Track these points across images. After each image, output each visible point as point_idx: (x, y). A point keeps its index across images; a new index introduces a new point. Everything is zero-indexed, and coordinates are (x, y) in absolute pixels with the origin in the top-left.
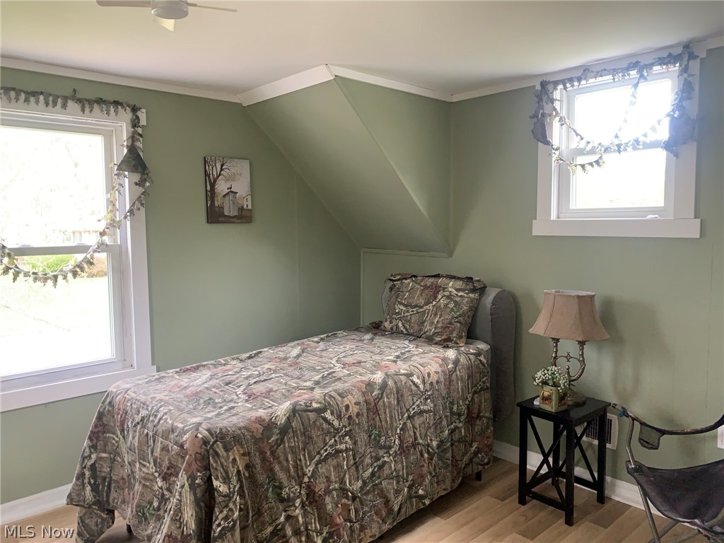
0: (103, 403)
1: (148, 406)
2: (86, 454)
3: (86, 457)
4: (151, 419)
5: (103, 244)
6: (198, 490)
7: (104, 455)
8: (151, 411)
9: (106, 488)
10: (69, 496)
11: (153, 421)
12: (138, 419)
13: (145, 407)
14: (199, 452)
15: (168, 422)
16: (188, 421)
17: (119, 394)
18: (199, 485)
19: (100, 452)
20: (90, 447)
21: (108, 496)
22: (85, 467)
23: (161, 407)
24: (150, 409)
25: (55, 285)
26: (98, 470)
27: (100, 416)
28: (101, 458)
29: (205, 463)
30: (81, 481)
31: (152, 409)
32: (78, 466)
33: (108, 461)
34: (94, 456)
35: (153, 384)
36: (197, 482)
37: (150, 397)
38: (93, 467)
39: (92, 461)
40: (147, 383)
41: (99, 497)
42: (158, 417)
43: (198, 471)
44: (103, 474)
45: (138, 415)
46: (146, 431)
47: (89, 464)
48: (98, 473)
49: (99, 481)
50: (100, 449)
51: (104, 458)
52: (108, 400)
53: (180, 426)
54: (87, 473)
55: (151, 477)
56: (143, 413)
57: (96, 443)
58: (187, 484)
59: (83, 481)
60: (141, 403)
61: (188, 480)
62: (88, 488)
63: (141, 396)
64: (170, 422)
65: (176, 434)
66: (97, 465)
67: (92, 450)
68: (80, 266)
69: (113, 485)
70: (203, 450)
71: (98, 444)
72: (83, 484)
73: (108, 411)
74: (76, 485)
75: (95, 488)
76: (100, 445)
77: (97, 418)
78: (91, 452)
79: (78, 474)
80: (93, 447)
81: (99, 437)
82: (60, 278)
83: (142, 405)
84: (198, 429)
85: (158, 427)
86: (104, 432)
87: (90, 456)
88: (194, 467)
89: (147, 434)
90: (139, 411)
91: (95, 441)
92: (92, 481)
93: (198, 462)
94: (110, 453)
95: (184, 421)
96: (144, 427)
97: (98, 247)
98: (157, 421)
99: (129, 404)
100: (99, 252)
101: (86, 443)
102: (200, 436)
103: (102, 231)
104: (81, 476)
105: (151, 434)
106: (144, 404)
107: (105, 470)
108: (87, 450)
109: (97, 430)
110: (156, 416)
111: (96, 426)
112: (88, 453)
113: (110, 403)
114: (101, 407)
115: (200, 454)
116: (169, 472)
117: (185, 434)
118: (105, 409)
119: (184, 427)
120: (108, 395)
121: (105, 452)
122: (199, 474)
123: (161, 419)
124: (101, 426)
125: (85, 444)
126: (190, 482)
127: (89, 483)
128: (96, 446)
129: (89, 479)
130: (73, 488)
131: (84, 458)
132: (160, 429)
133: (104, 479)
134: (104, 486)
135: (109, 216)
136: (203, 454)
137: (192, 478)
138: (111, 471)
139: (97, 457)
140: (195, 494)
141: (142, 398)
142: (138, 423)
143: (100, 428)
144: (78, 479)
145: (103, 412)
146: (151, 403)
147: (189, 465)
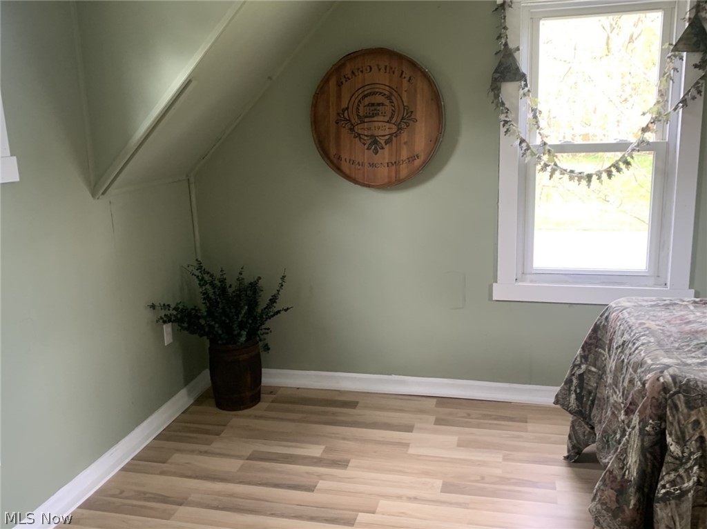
0: (601, 316)
1: (632, 331)
2: (577, 363)
3: (577, 365)
4: (630, 345)
5: (643, 141)
6: (646, 439)
7: (593, 369)
8: (632, 337)
9: (589, 402)
10: (557, 396)
11: (630, 348)
12: (620, 343)
13: (630, 331)
14: (656, 397)
15: (641, 355)
16: (659, 360)
17: (616, 310)
18: (649, 434)
19: (590, 365)
20: (582, 357)
21: (591, 411)
22: (573, 375)
23: (643, 335)
24: (632, 334)
25: (589, 185)
26: (585, 381)
27: (596, 329)
28: (590, 371)
29: (660, 412)
30: (568, 386)
31: (634, 335)
32: (569, 371)
33: (596, 376)
34: (583, 367)
35: (658, 309)
36: (647, 429)
37: (639, 321)
38: (581, 377)
39: (581, 371)
40: (652, 306)
41: (582, 408)
42: (635, 346)
43: (651, 418)
44: (589, 388)
45: (622, 337)
46: (623, 357)
47: (578, 373)
48: (585, 385)
49: (584, 393)
50: (590, 362)
51: (593, 372)
52: (606, 315)
53: (649, 362)
54: (575, 381)
55: (619, 407)
56: (626, 337)
57: (588, 355)
58: (637, 427)
59: (570, 387)
60: (628, 326)
61: (639, 423)
62: (573, 396)
63: (632, 318)
64: (643, 355)
65: (643, 369)
66: (585, 377)
67: (583, 361)
68: (616, 166)
69: (596, 402)
70: (661, 397)
71: (589, 357)
72: (570, 390)
73: (604, 325)
74: (563, 389)
75: (579, 398)
76: (591, 357)
77: (592, 330)
78: (581, 361)
79: (567, 379)
80: (584, 358)
81: (591, 349)
82: (594, 178)
83: (628, 328)
84: (662, 372)
85: (632, 356)
86: (596, 347)
87: (579, 366)
88: (648, 411)
89: (623, 361)
90: (623, 334)
91: (586, 353)
92: (578, 391)
93: (653, 408)
94: (599, 370)
95: (655, 359)
96: (622, 352)
97: (638, 145)
98: (633, 349)
99: (619, 324)
100: (638, 151)
101: (579, 351)
102: (662, 380)
103: (644, 126)
104: (569, 382)
105: (626, 360)
106: (630, 328)
107: (592, 384)
108: (579, 359)
109: (591, 341)
110: (634, 344)
111: (590, 337)
112: (579, 362)
113: (607, 318)
114: (599, 319)
115: (657, 400)
116: (631, 407)
117: (649, 373)
118: (601, 322)
119: (652, 365)
120: (607, 309)
121: (595, 367)
122: (651, 421)
123: (637, 348)
124: (594, 338)
125: (578, 353)
126: (641, 426)
127: (575, 391)
128: (587, 358)
129: (576, 387)
130: (560, 391)
131: (574, 366)
132: (634, 359)
133: (590, 392)
134: (588, 399)
135: (656, 109)
136: (660, 401)
137: (643, 422)
138: (597, 387)
139: (587, 368)
140: (643, 441)
141: (632, 321)
142: (620, 346)
143: (593, 341)
144: (566, 383)
145: (599, 325)
146: (637, 328)
147: (644, 407)
